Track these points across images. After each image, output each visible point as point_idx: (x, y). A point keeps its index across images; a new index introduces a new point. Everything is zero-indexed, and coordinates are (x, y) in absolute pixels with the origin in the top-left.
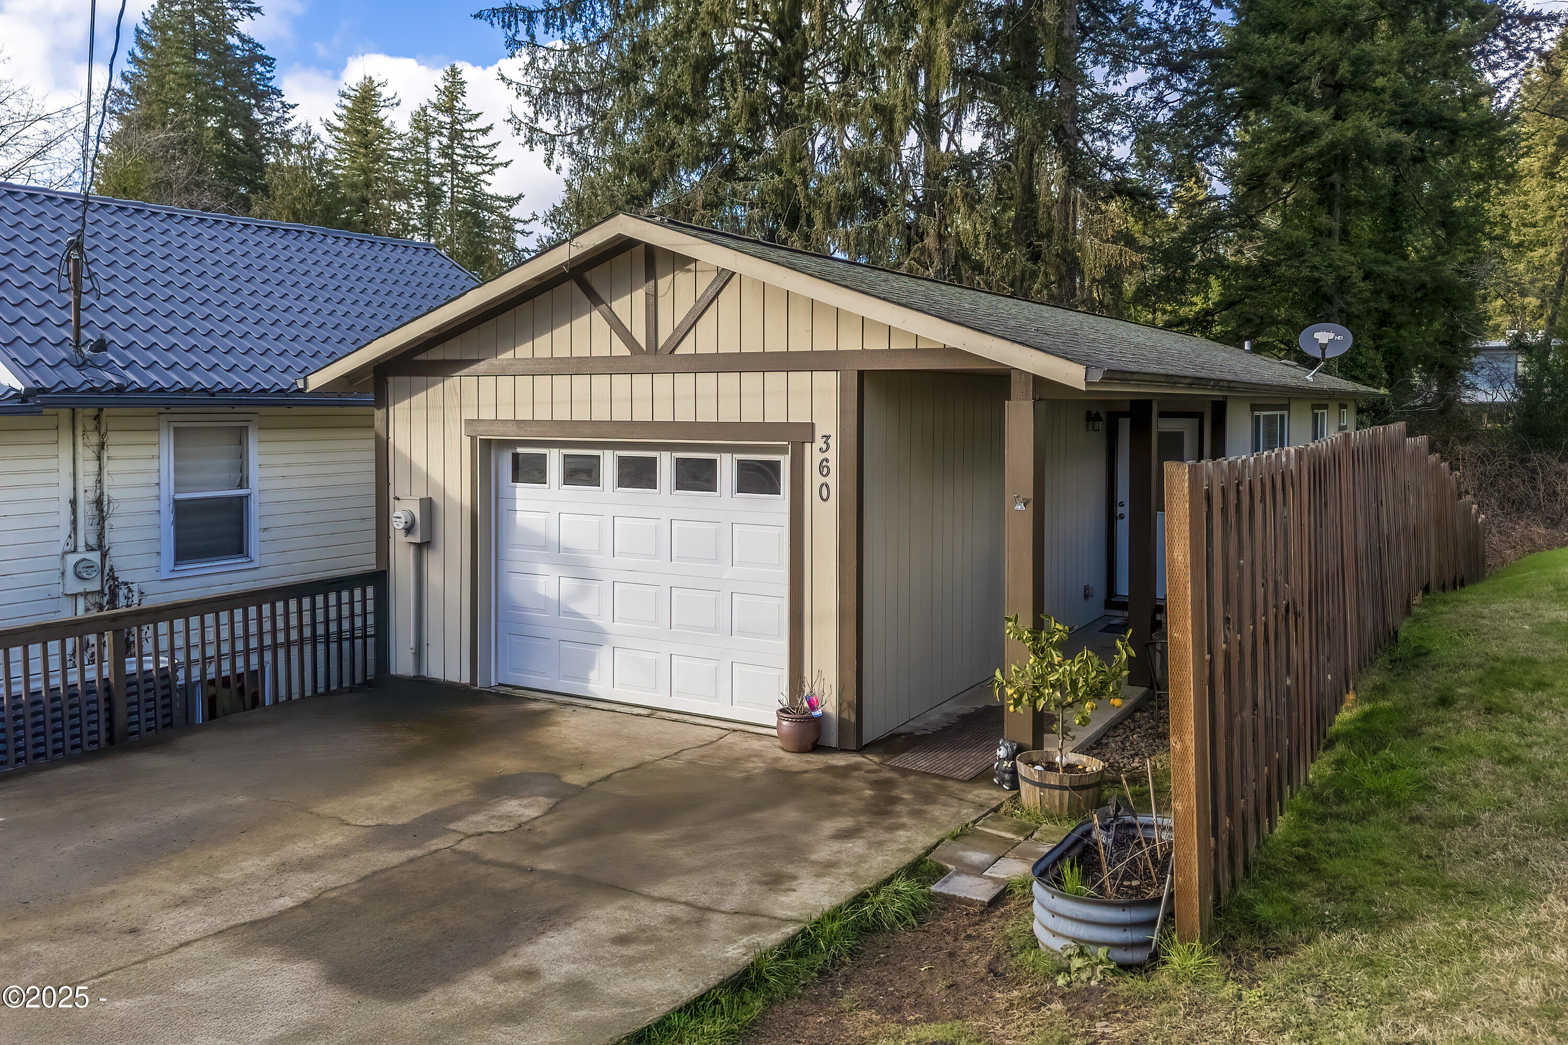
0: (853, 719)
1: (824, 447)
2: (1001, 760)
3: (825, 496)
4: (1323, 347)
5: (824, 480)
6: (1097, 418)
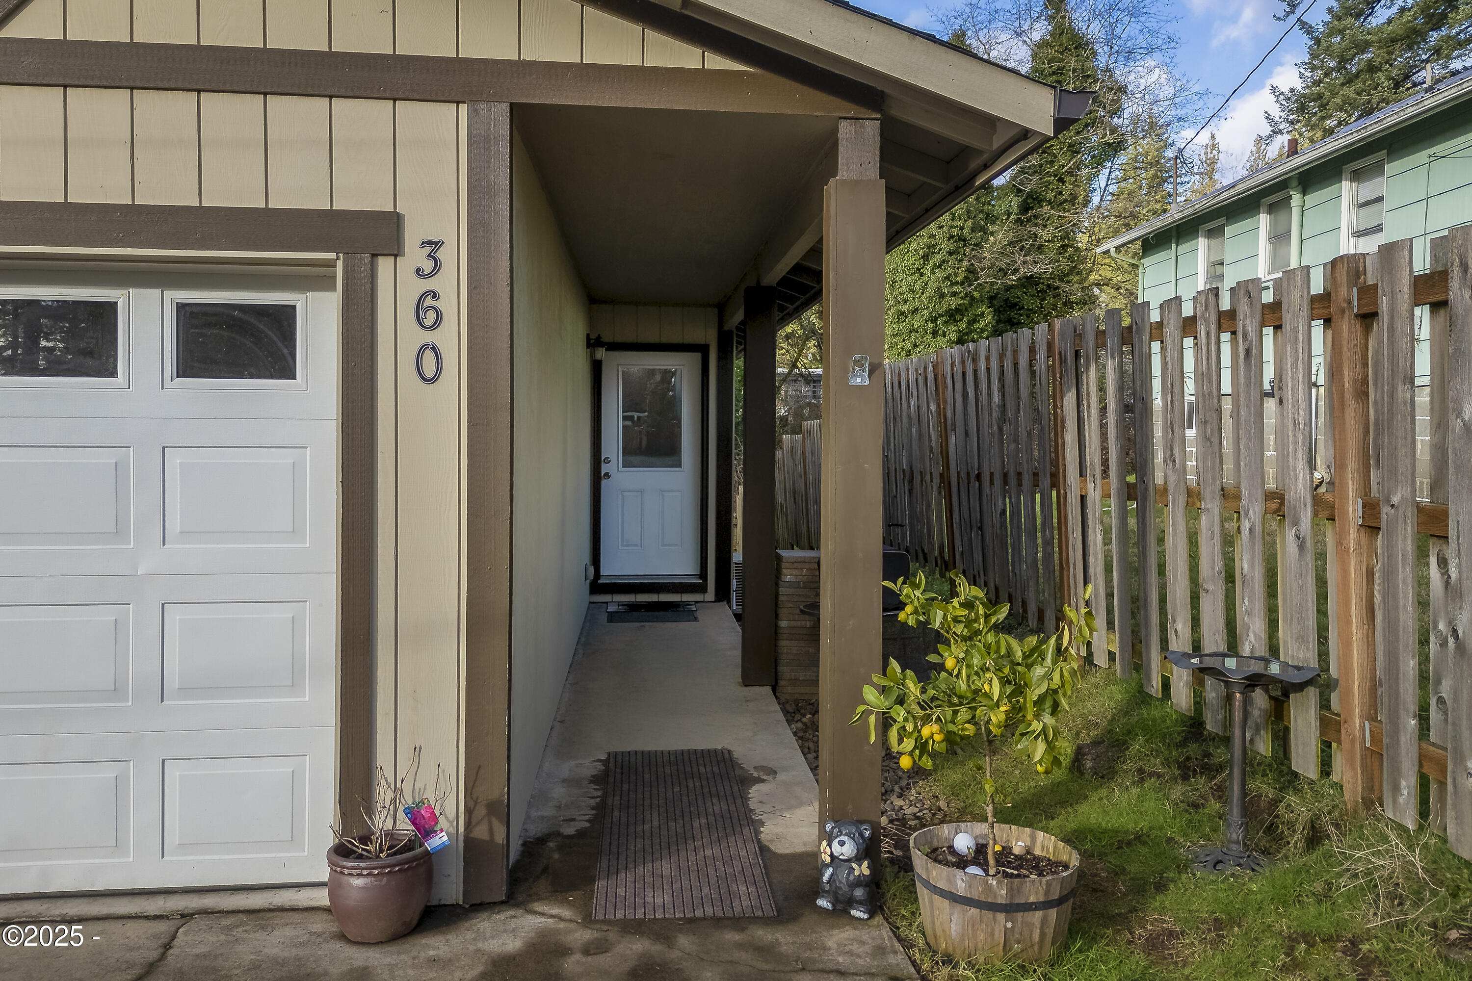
0: (501, 838)
5: (429, 337)
6: (599, 344)
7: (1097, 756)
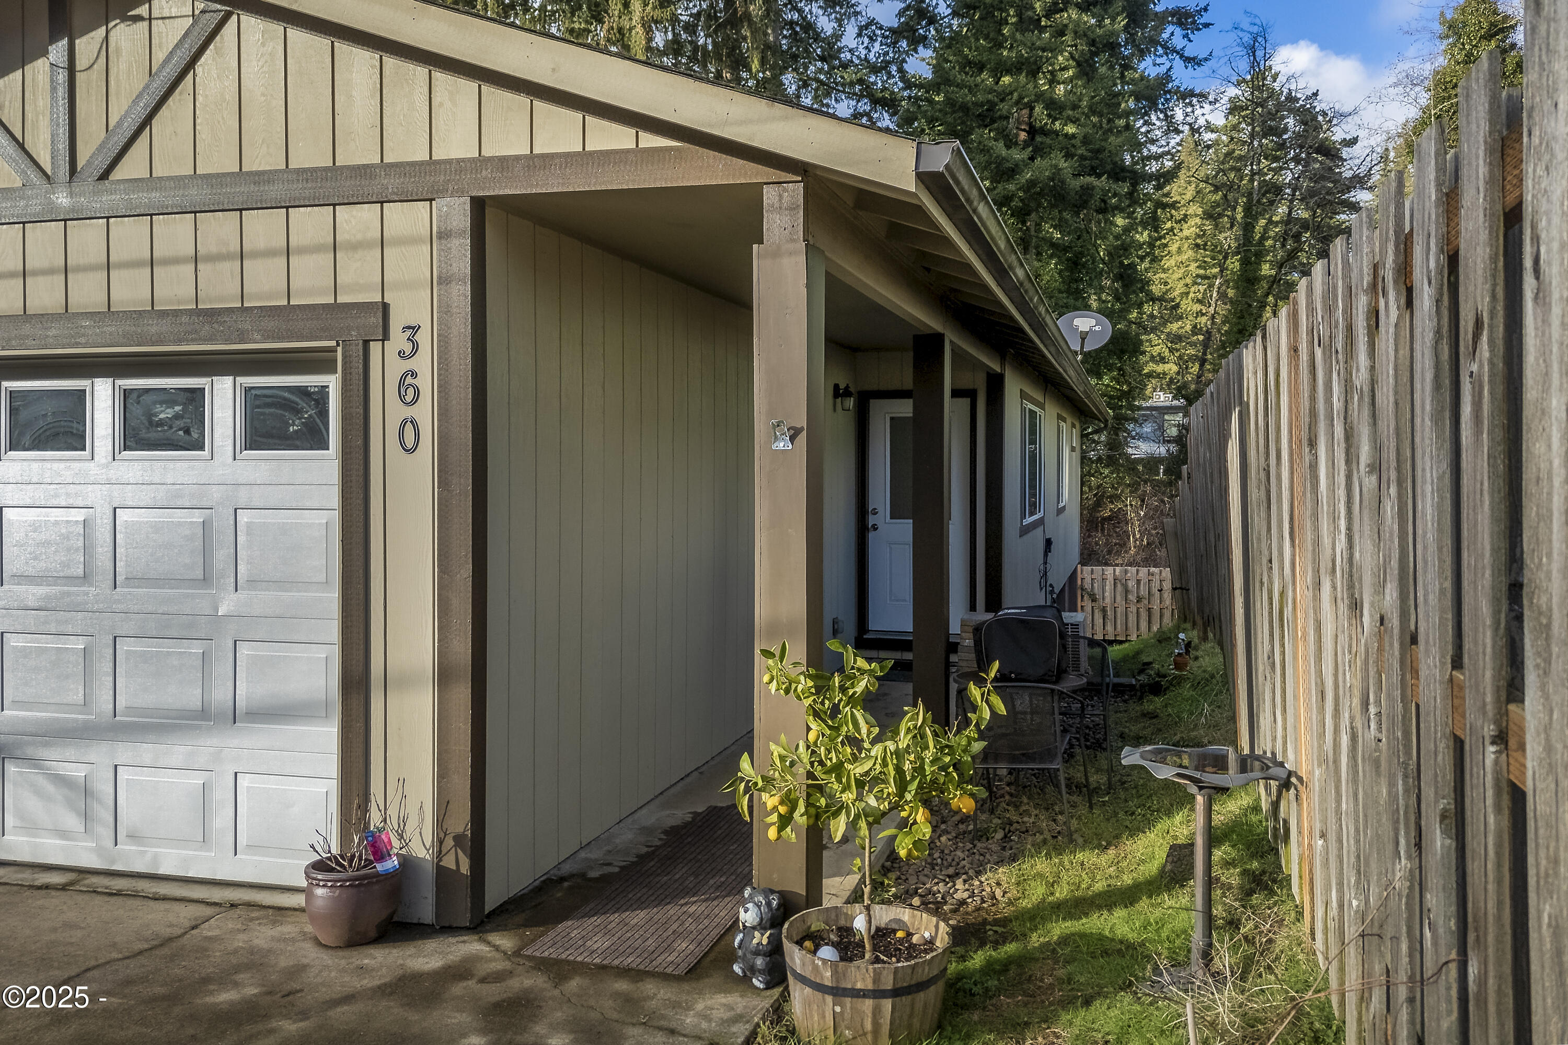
0: (465, 869)
1: (408, 348)
2: (748, 931)
3: (410, 443)
4: (1084, 336)
5: (409, 412)
6: (847, 393)
7: (1179, 859)
